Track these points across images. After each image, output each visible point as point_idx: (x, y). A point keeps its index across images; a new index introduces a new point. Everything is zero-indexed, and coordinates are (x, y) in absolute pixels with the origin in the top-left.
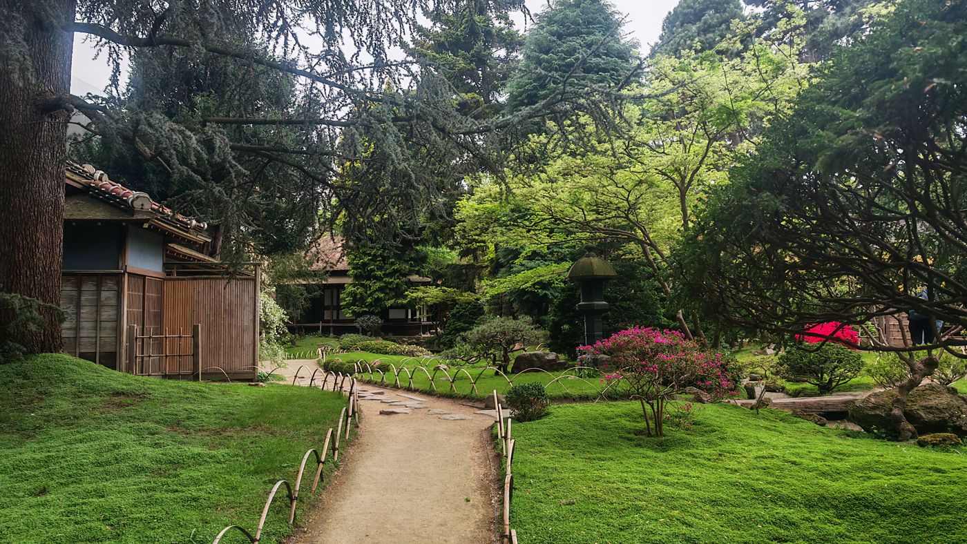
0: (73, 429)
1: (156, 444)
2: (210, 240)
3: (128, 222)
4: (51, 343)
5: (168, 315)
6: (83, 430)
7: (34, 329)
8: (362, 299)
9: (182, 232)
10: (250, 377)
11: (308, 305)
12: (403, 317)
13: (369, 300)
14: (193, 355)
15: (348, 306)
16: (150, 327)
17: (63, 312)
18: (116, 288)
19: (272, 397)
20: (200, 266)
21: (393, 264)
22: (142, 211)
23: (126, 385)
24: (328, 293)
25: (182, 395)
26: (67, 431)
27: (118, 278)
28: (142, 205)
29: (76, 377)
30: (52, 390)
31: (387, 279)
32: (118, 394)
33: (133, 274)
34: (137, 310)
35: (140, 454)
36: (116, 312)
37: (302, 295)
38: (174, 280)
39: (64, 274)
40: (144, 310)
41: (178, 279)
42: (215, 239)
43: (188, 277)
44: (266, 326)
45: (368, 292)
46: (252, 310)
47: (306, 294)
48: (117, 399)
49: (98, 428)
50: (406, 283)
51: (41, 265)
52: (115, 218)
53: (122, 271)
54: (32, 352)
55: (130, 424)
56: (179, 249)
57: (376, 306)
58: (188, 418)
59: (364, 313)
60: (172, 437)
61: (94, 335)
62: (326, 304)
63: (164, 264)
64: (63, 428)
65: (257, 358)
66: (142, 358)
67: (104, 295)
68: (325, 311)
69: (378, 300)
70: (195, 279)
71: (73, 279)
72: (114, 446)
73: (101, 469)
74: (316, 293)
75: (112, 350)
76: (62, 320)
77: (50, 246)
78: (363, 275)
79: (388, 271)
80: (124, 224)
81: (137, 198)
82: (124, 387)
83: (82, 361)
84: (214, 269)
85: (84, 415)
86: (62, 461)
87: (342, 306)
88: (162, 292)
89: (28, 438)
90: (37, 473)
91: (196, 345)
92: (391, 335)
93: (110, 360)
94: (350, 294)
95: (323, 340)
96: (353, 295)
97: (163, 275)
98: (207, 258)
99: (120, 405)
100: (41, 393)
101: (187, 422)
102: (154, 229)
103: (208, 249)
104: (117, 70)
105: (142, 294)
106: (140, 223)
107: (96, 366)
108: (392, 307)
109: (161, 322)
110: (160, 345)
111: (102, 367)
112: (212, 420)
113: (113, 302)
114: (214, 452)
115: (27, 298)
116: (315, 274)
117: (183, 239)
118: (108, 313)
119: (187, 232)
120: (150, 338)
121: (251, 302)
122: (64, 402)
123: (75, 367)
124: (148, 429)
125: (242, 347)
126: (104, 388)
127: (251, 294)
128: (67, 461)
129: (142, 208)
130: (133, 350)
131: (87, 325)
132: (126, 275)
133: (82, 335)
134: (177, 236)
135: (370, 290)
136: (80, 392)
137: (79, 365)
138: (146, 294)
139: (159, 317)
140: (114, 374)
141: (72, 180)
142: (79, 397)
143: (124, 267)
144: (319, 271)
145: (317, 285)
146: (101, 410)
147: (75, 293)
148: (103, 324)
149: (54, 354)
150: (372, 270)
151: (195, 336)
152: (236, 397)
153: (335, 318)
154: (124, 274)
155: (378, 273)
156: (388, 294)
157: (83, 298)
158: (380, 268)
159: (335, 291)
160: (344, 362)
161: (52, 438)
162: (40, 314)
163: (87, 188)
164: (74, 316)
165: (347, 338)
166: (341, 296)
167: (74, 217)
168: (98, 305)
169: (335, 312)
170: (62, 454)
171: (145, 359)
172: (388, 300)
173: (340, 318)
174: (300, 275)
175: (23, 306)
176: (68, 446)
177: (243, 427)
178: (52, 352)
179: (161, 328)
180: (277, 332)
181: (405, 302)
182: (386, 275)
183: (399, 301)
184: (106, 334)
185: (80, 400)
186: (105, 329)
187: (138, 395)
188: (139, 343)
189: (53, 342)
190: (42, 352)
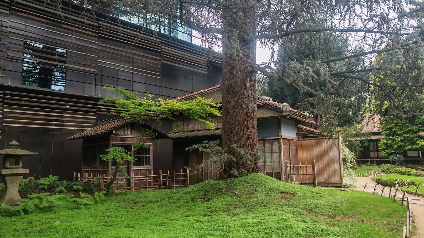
0: (266, 208)
1: (303, 220)
2: (314, 122)
3: (281, 116)
4: (255, 169)
5: (300, 156)
6: (270, 209)
7: (249, 163)
8: (391, 146)
9: (303, 119)
10: (340, 185)
11: (362, 150)
12: (417, 155)
13: (395, 147)
14: (313, 175)
15: (383, 150)
16: (293, 161)
17: (259, 156)
18: (278, 145)
19: (355, 198)
20: (311, 134)
21: (408, 127)
22: (286, 111)
23: (286, 188)
24: (371, 143)
25: (311, 195)
26: (264, 209)
27: (279, 140)
28: (286, 109)
29: (266, 184)
30: (257, 189)
31: (405, 135)
32: (283, 193)
33: (284, 138)
34: (288, 154)
35: (296, 226)
36: (279, 155)
37: (358, 145)
38: (301, 140)
39: (259, 140)
40: (290, 154)
41: (303, 140)
42: (316, 121)
43: (308, 139)
44: (345, 161)
45: (394, 142)
46: (338, 153)
47: (360, 145)
48: (283, 195)
49: (277, 209)
50: (417, 137)
51: (250, 137)
52: (276, 115)
53: (280, 138)
54: (249, 172)
55: (290, 209)
56: (302, 127)
57: (400, 150)
58: (316, 208)
59: (393, 153)
60: (310, 218)
61: (271, 165)
62: (371, 149)
63: (297, 134)
64: (262, 207)
65: (342, 176)
66: (291, 175)
67: (274, 148)
68: (371, 153)
69: (401, 146)
70: (310, 140)
71: (262, 142)
72: (284, 219)
73: (280, 232)
74: (365, 144)
75: (278, 171)
76: (259, 159)
77: (253, 129)
78: (391, 134)
79: (405, 131)
80: (279, 118)
81: (284, 106)
82: (286, 189)
83: (267, 177)
84: (318, 134)
85: (271, 202)
86: (263, 225)
87: (380, 150)
88: (297, 146)
89: (250, 211)
90: (253, 229)
91: (314, 170)
92: (410, 165)
93: (278, 176)
94: (384, 144)
95: (371, 167)
96: (386, 144)
97: (297, 139)
98: (314, 130)
99: (285, 198)
100: (253, 190)
101: (316, 210)
102: (292, 119)
103: (313, 126)
104: (273, 51)
105: (288, 147)
106: (285, 117)
107: (273, 179)
108: (409, 150)
109: (297, 159)
110: (298, 169)
111: (275, 180)
112: (328, 210)
113: (278, 151)
114: (332, 229)
115: (246, 150)
116: (364, 135)
117: (304, 122)
118: (276, 156)
119: (305, 119)
120: (293, 166)
121: (337, 149)
122: (262, 195)
123: (265, 179)
124: (298, 212)
125: (335, 171)
126: (278, 190)
127: (337, 145)
128: (265, 225)
129: (286, 110)
130: (287, 172)
131: (268, 160)
132: (282, 139)
133: (267, 165)
134: (301, 121)
135: (395, 141)
136: (268, 191)
137: (266, 179)
138: (290, 147)
139: (296, 158)
140: (281, 183)
141: (259, 102)
142: (268, 193)
143: (281, 136)
144: (366, 133)
145: (366, 140)
146: (277, 200)
147: (263, 147)
148: (275, 160)
149: (257, 173)
150: (395, 131)
151: (313, 166)
152: (337, 197)
153: (376, 156)
154: (281, 139)
155: (399, 132)
156: (406, 143)
157: (266, 150)
158: (400, 130)
159: (375, 143)
160: (388, 179)
161: (259, 212)
162: (251, 157)
163: (265, 104)
164: (263, 157)
165: (385, 166)
166: (379, 145)
167: (261, 117)
168: (272, 152)
169: (376, 153)
170: (263, 221)
171: (292, 175)
172: (407, 146)
173: (379, 156)
174: (356, 135)
175: (245, 153)
176: (265, 217)
177: (345, 215)
178: (256, 172)
179: (298, 162)
180: (351, 164)
181: (417, 147)
182: (404, 133)
183: (414, 147)
184: (276, 164)
185: (268, 194)
186: (275, 162)
187: (291, 194)
188: (289, 168)
189: (256, 168)
190: (253, 172)
